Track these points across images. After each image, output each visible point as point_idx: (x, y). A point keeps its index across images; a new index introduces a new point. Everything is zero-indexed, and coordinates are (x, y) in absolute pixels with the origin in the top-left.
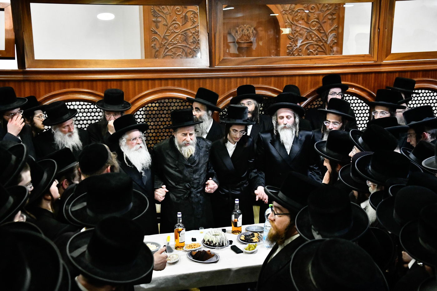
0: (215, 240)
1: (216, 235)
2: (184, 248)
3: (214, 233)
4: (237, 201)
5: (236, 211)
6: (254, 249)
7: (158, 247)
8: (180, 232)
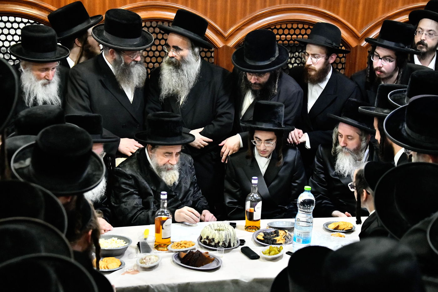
0: (218, 237)
1: (219, 230)
2: (169, 247)
3: (216, 228)
4: (255, 179)
5: (253, 196)
6: (277, 254)
7: (128, 244)
8: (164, 221)
